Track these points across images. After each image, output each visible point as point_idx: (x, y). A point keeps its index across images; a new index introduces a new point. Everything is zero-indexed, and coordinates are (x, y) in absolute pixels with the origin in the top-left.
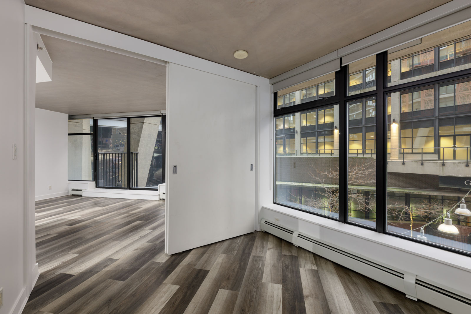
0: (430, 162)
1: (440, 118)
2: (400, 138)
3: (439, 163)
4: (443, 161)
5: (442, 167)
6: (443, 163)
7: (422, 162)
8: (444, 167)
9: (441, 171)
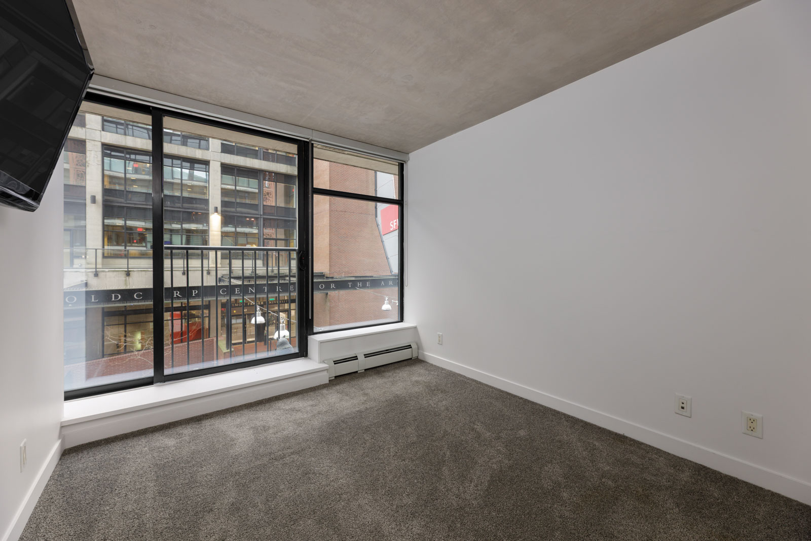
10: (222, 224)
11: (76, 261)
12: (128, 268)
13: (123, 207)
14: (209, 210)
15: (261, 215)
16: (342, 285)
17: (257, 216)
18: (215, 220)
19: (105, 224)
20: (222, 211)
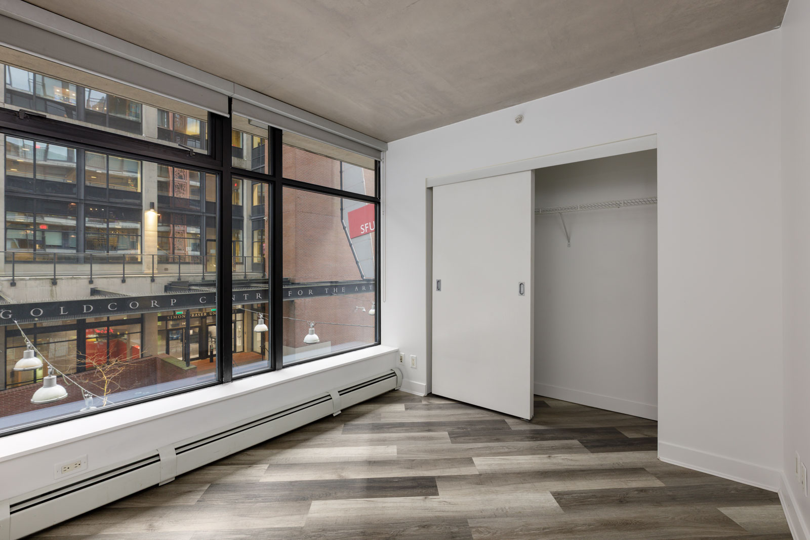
10: (159, 222)
12: (55, 276)
13: (32, 199)
14: (142, 206)
15: (203, 213)
16: (319, 290)
17: (199, 214)
18: (151, 218)
19: (7, 220)
20: (158, 207)
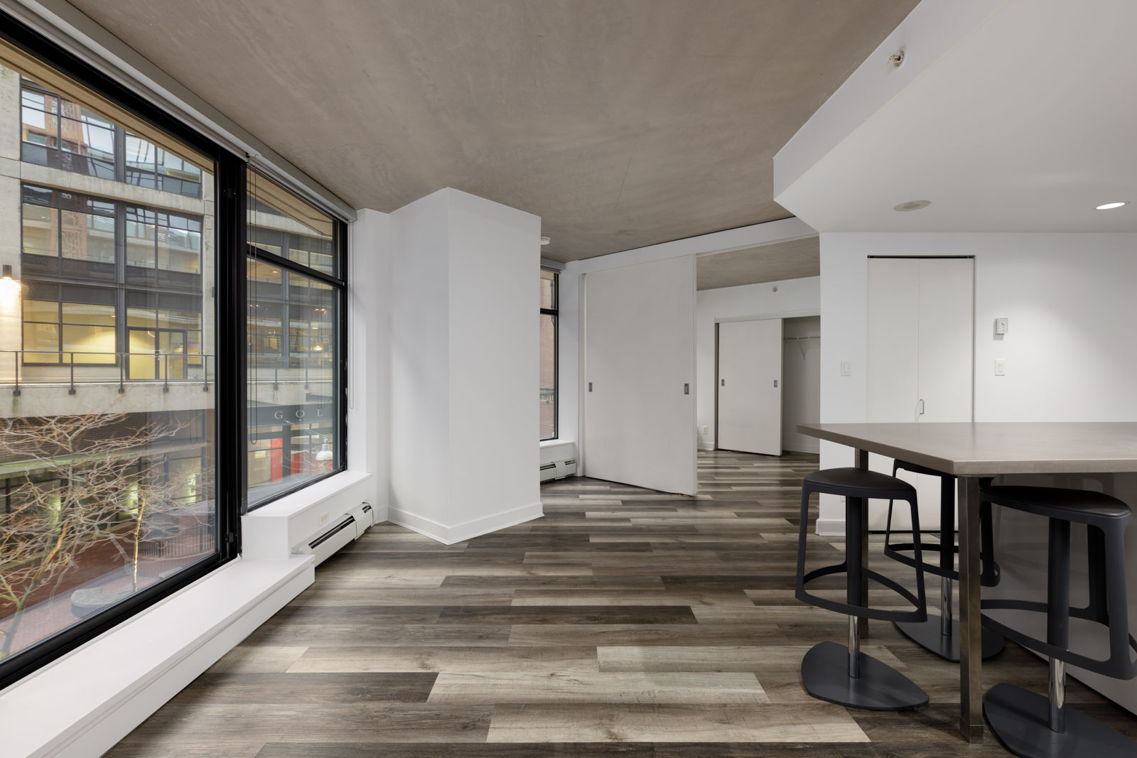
0: (138, 386)
1: (128, 287)
2: (23, 322)
3: (158, 386)
4: (166, 382)
5: (164, 394)
6: (166, 385)
7: (122, 385)
8: (167, 395)
9: (162, 402)
11: (191, 371)
